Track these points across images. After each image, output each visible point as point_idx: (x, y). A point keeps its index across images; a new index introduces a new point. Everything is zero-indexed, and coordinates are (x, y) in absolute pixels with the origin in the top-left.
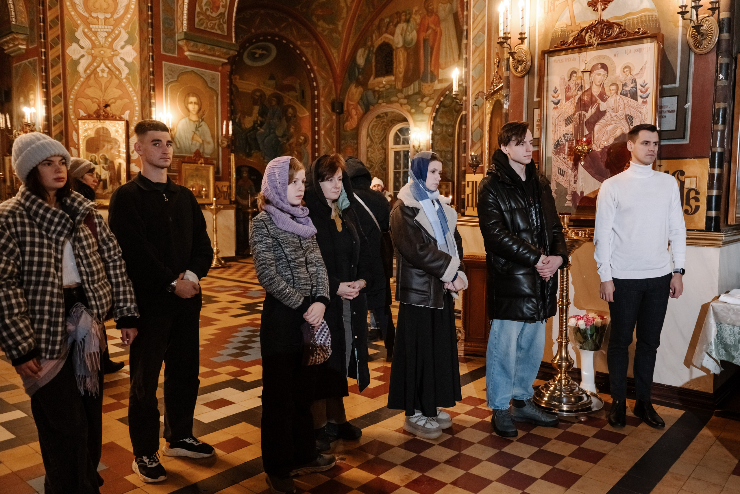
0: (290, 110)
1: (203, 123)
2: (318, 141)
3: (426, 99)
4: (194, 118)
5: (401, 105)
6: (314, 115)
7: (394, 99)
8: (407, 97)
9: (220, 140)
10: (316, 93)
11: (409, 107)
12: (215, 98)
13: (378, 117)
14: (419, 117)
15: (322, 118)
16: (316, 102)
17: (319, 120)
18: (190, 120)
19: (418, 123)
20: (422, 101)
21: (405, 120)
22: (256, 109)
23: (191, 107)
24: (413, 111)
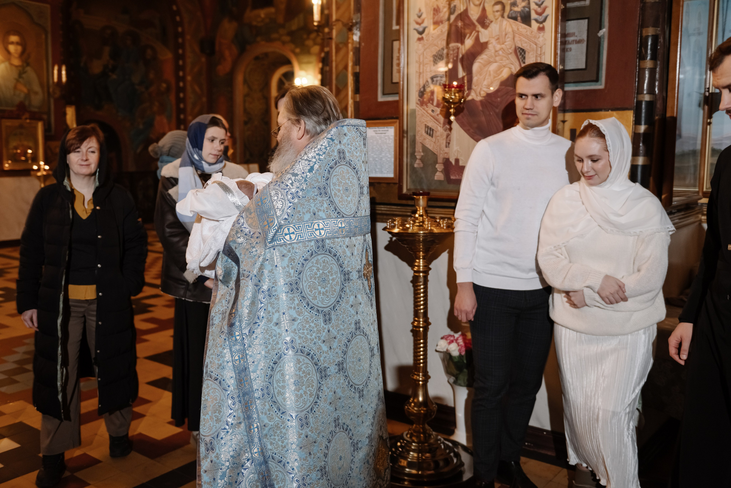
0: (149, 52)
1: (28, 69)
2: (183, 90)
3: (313, 36)
4: (16, 62)
5: (284, 43)
6: (177, 57)
7: (275, 36)
8: (291, 34)
9: (51, 90)
10: (180, 29)
11: (292, 46)
12: (44, 36)
13: (257, 58)
14: (305, 59)
15: (189, 61)
16: (180, 40)
17: (184, 62)
18: (11, 64)
19: (304, 66)
20: (308, 38)
21: (289, 62)
22: (107, 50)
23: (12, 48)
24: (298, 50)
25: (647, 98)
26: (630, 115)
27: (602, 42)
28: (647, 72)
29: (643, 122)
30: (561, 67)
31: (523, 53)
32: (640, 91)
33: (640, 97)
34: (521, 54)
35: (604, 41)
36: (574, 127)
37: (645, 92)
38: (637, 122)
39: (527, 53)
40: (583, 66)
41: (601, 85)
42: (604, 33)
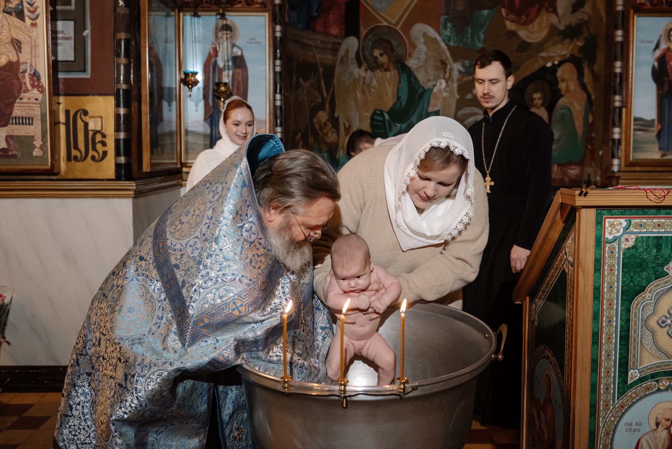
25: (124, 87)
26: (111, 100)
27: (86, 41)
28: (122, 67)
29: (122, 106)
30: (53, 58)
31: (19, 44)
32: (118, 81)
33: (119, 86)
34: (17, 44)
35: (88, 40)
36: (68, 108)
37: (122, 82)
38: (117, 105)
39: (22, 44)
40: (73, 59)
41: (88, 74)
42: (88, 33)
